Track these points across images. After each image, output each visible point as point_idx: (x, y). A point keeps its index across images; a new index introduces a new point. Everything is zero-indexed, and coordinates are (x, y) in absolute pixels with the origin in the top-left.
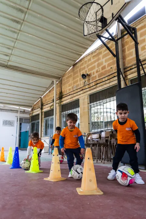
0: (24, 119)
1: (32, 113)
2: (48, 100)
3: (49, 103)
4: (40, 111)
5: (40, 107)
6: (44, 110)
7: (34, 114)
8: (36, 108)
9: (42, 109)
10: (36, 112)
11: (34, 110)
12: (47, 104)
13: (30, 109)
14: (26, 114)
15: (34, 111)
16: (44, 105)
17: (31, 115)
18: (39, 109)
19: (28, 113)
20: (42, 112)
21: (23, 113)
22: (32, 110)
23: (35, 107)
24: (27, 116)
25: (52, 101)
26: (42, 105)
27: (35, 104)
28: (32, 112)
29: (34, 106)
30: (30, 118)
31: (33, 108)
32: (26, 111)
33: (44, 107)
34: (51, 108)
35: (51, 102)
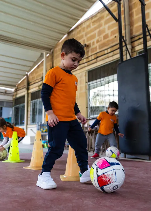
0: (6, 102)
1: (16, 95)
2: (36, 78)
3: (37, 81)
4: (26, 92)
5: (26, 86)
6: (31, 91)
7: (18, 96)
8: (21, 88)
9: (28, 89)
10: (20, 93)
11: (19, 90)
12: (35, 83)
13: (13, 90)
14: (8, 95)
15: (19, 92)
16: (31, 84)
17: (14, 97)
18: (25, 90)
19: (11, 94)
20: (28, 94)
21: (5, 95)
22: (16, 90)
23: (19, 87)
24: (10, 98)
25: (41, 79)
26: (29, 84)
27: (19, 82)
28: (15, 93)
29: (18, 85)
30: (13, 101)
31: (17, 88)
32: (8, 92)
33: (31, 87)
34: (39, 88)
35: (39, 80)
